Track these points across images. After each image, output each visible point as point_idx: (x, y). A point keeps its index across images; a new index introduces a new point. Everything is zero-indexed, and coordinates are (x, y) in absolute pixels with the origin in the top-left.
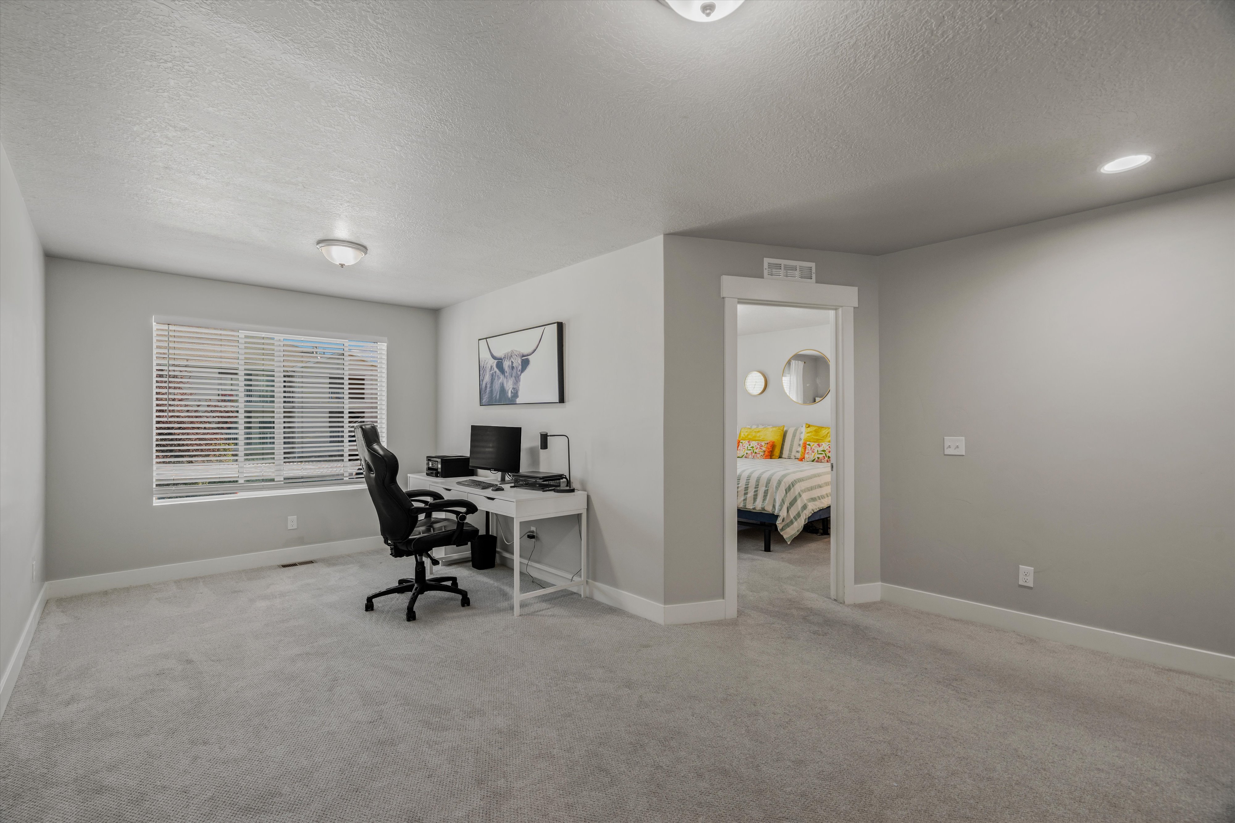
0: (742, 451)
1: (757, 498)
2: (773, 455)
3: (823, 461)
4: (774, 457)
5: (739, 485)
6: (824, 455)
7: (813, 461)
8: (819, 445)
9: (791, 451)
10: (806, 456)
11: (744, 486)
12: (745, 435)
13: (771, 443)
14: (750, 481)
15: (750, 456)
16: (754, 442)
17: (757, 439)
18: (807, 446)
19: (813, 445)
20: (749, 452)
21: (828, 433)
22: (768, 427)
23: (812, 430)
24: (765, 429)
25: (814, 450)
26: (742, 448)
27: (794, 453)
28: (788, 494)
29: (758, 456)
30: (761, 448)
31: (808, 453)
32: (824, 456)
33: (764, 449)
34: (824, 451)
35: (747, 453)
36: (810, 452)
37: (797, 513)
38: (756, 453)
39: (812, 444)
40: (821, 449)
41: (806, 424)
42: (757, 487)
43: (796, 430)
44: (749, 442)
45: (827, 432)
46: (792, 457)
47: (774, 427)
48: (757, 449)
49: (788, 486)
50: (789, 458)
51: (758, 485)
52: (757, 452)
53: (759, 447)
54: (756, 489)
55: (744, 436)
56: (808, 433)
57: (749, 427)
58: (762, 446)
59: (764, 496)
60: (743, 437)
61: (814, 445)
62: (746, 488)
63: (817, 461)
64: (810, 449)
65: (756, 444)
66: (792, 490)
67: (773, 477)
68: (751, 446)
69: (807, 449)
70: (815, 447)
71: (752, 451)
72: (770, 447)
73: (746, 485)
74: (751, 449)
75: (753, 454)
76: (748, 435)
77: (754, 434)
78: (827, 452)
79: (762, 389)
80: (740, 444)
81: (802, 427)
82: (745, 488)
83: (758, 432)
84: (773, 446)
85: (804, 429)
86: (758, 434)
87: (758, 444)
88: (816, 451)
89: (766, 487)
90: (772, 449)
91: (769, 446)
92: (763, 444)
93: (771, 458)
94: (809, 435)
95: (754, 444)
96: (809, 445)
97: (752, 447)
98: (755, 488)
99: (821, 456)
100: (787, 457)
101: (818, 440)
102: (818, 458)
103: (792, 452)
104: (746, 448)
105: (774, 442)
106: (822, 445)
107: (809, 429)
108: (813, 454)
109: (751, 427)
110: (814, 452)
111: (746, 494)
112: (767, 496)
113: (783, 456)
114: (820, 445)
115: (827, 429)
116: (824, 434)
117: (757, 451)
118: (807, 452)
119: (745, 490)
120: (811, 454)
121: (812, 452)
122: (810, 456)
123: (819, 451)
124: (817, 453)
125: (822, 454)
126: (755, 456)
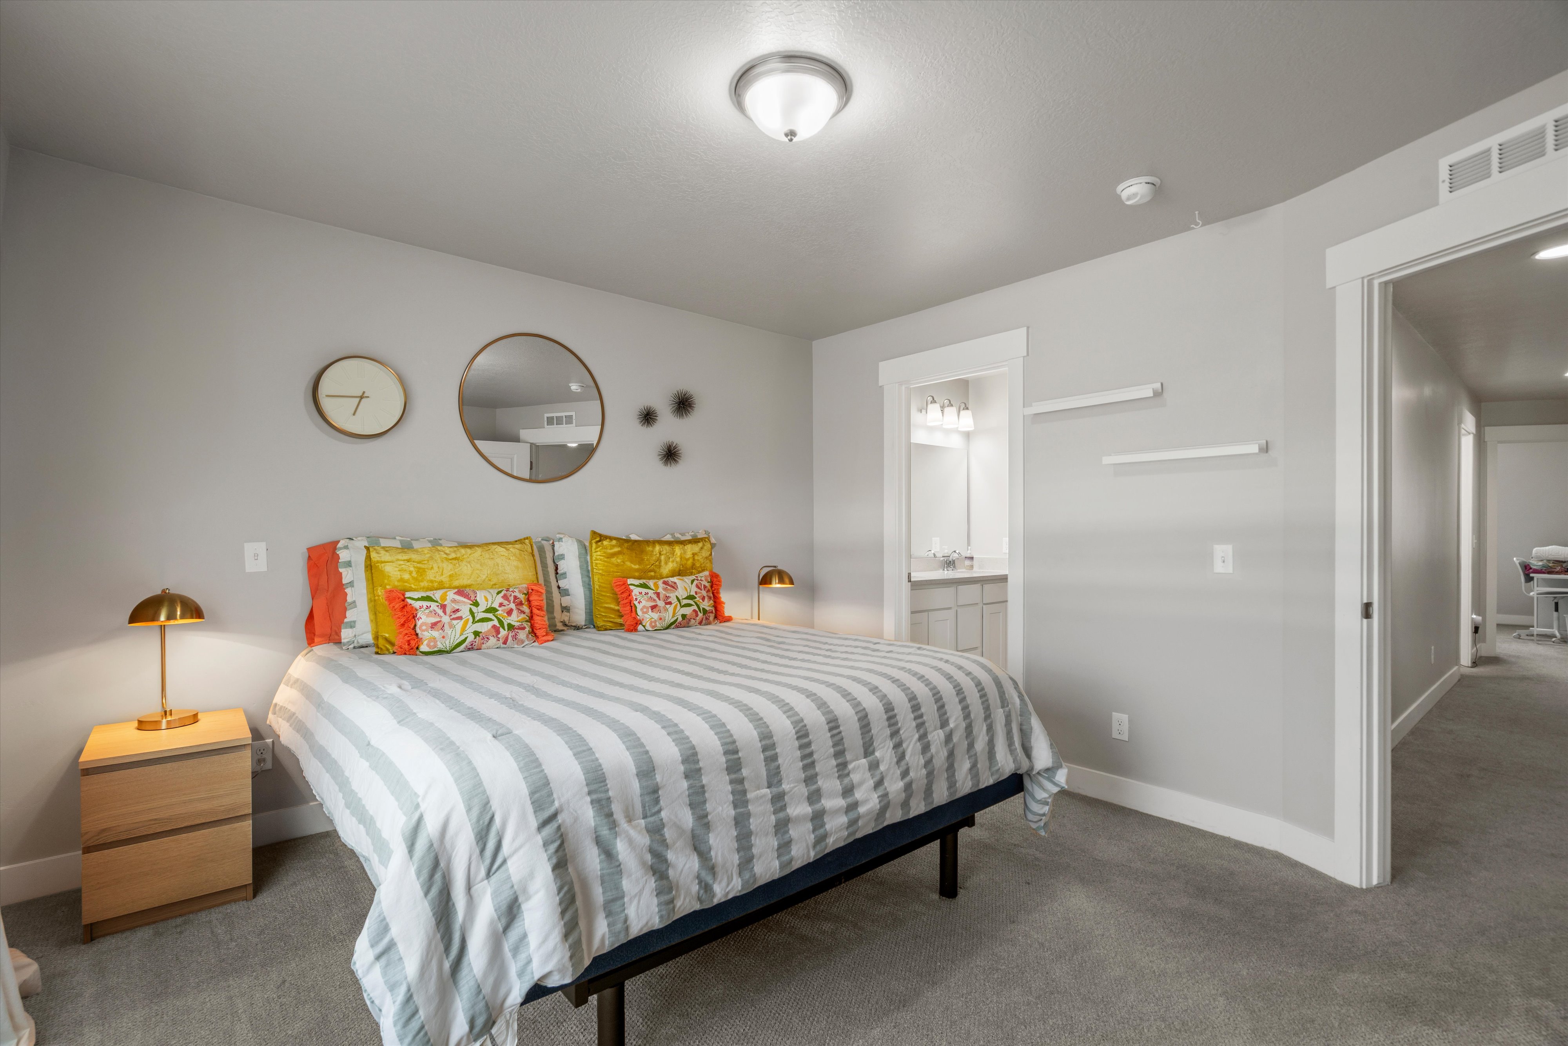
4: (538, 634)
7: (672, 626)
8: (667, 584)
16: (483, 593)
20: (484, 627)
23: (612, 549)
25: (668, 597)
29: (522, 635)
33: (527, 610)
35: (476, 634)
38: (511, 627)
42: (987, 713)
44: (467, 595)
48: (507, 613)
51: (987, 708)
52: (516, 624)
53: (511, 606)
58: (520, 603)
65: (499, 600)
68: (481, 608)
69: (642, 598)
71: (495, 623)
72: (542, 604)
73: (964, 718)
74: (490, 616)
75: (503, 633)
79: (386, 421)
80: (418, 604)
91: (539, 602)
95: (489, 598)
96: (644, 586)
97: (492, 610)
102: (684, 616)
106: (675, 583)
107: (606, 545)
114: (671, 583)
119: (966, 737)
120: (666, 610)
121: (666, 604)
122: (663, 615)
123: (680, 598)
124: (679, 605)
125: (689, 605)
126: (510, 638)
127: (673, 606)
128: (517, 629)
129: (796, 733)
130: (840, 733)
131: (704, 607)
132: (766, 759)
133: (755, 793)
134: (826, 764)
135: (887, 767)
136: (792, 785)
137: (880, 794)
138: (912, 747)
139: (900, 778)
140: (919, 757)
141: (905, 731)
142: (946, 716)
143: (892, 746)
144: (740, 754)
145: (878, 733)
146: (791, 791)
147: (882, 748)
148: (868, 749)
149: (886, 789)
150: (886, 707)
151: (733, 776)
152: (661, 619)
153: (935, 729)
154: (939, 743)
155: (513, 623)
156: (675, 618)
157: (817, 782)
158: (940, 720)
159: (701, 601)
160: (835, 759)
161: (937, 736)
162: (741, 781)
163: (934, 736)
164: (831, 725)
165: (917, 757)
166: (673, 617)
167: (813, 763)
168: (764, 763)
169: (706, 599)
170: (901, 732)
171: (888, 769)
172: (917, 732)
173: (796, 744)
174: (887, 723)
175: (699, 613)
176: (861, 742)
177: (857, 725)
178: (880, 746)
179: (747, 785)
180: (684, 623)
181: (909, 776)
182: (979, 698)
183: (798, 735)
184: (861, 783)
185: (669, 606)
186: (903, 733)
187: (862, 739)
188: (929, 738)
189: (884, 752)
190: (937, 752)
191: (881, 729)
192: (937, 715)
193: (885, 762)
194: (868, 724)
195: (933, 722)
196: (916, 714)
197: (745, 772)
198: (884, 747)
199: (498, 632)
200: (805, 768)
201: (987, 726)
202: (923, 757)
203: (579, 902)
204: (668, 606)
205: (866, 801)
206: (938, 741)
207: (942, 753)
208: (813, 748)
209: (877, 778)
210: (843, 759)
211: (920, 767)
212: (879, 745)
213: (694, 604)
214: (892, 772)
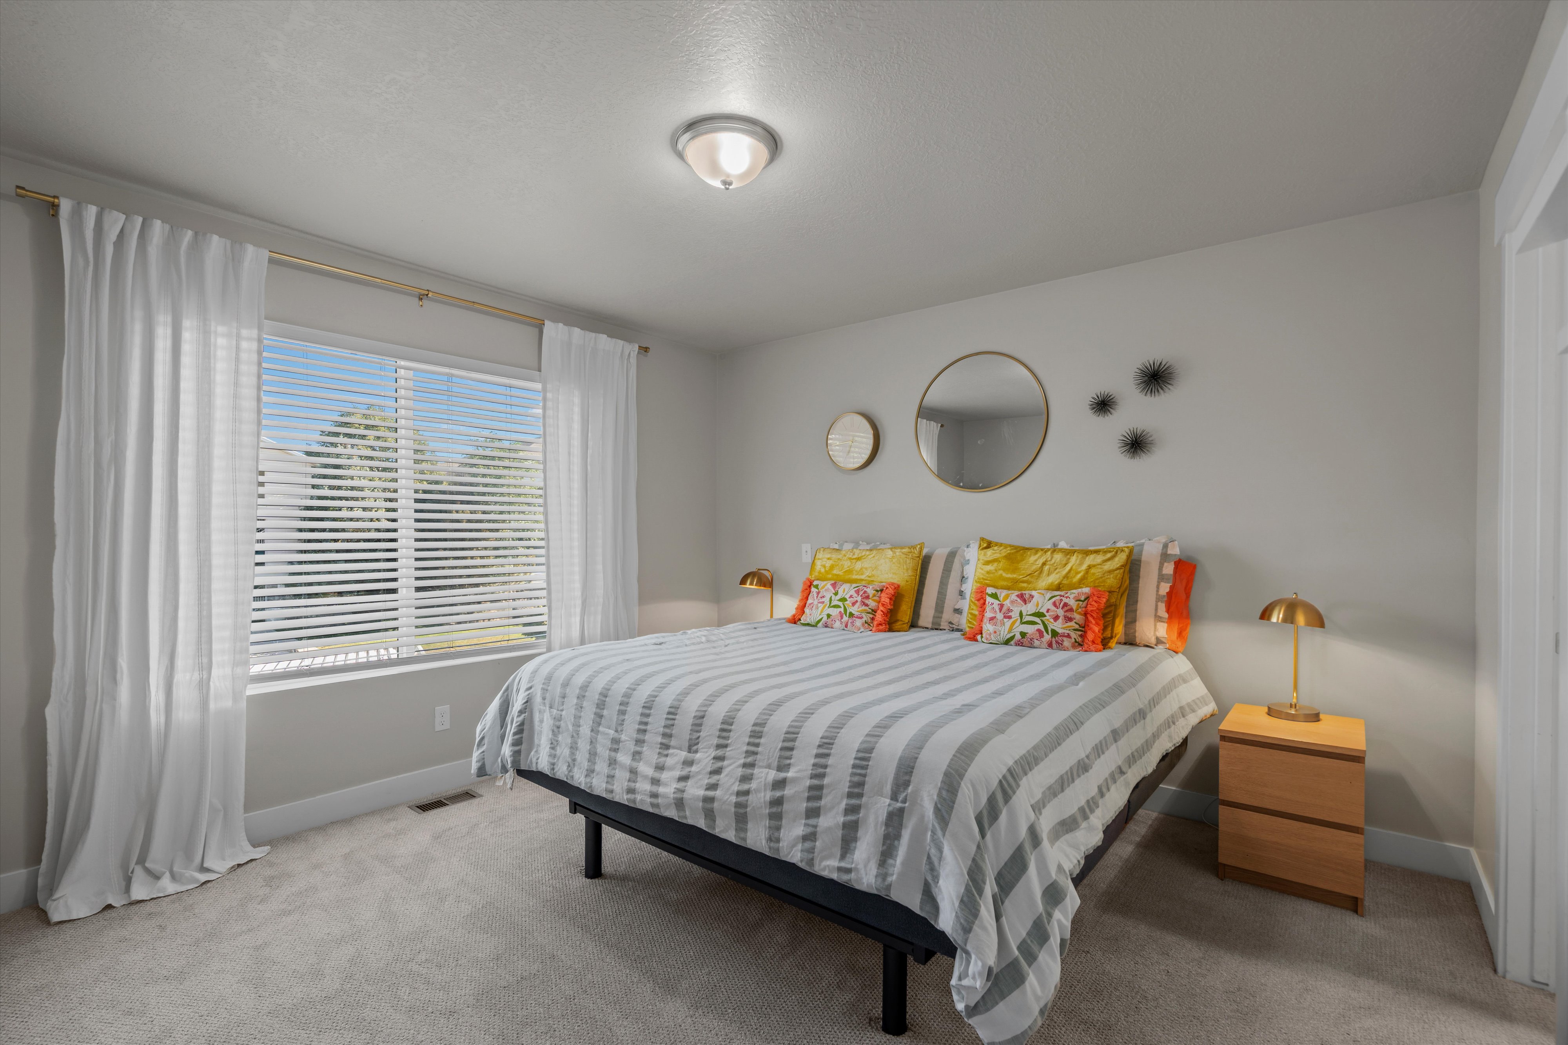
0: (817, 608)
1: (855, 839)
2: (897, 621)
3: (1037, 643)
4: (897, 625)
5: (790, 774)
6: (1041, 627)
7: (1007, 642)
8: (1021, 596)
9: (939, 607)
10: (988, 627)
11: (808, 783)
12: (824, 566)
13: (891, 591)
14: (830, 761)
15: (837, 624)
16: (846, 586)
17: (855, 577)
18: (989, 600)
19: (1007, 597)
20: (834, 612)
21: (1044, 564)
22: (882, 546)
23: (997, 556)
24: (874, 552)
25: (1009, 610)
26: (816, 602)
27: (948, 615)
28: (988, 836)
29: (858, 623)
30: (866, 601)
31: (992, 619)
32: (1039, 630)
33: (872, 604)
34: (1039, 615)
35: (829, 616)
36: (1000, 616)
37: (1029, 925)
38: (851, 615)
39: (1002, 594)
40: (1030, 608)
41: (982, 539)
42: (857, 789)
43: (952, 556)
44: (834, 585)
45: (1041, 562)
46: (944, 625)
47: (893, 547)
48: (854, 604)
49: (984, 800)
50: (936, 627)
51: (861, 784)
52: (856, 613)
53: (859, 599)
54: (854, 801)
55: (823, 570)
56: (988, 563)
57: (836, 546)
58: (868, 597)
59: (886, 837)
60: (820, 572)
61: (1009, 598)
62: (816, 792)
63: (1019, 644)
64: (997, 608)
65: (852, 592)
66: (1003, 818)
67: (925, 756)
68: (838, 597)
69: (988, 608)
70: (1012, 602)
71: (842, 610)
72: (888, 600)
73: (813, 776)
74: (840, 604)
75: (845, 618)
76: (832, 567)
77: (847, 564)
78: (1048, 618)
79: (865, 456)
80: (813, 589)
81: (968, 546)
82: (811, 788)
83: (858, 559)
84: (897, 597)
85: (973, 553)
86: (858, 565)
87: (857, 592)
88: (1015, 614)
89: (894, 797)
90: (894, 605)
91: (885, 599)
92: (870, 591)
93: (891, 630)
94: (989, 568)
95: (846, 590)
96: (995, 596)
97: (843, 600)
98: (850, 795)
99: (1030, 629)
100: (930, 626)
101: (1016, 582)
102: (1023, 634)
103: (942, 612)
104: (827, 600)
105: (897, 587)
106: (1032, 597)
107: (989, 552)
108: (1008, 623)
109: (841, 545)
110: (1010, 617)
111: (813, 813)
112: (898, 837)
113: (922, 622)
114: (1027, 597)
115: (1039, 554)
116: (1034, 567)
117: (855, 610)
118: (988, 614)
119: (809, 799)
120: (1003, 624)
121: (1005, 617)
122: (998, 628)
123: (1024, 614)
124: (1019, 620)
125: (1033, 623)
126: (849, 624)
127: (1012, 620)
128: (855, 617)
129: (645, 703)
130: (674, 719)
131: (1054, 628)
132: (619, 711)
133: (605, 729)
134: (654, 738)
135: (697, 770)
136: (627, 738)
137: (678, 786)
138: (733, 769)
139: (705, 787)
140: (734, 783)
141: (732, 750)
142: (788, 762)
143: (713, 755)
144: (607, 699)
145: (705, 737)
146: (624, 742)
147: (704, 752)
148: (692, 746)
149: (685, 787)
150: (725, 718)
151: (598, 711)
152: (995, 632)
153: (769, 767)
154: (763, 783)
155: (853, 612)
156: (1012, 634)
157: (643, 747)
158: (778, 761)
159: (1052, 620)
160: (662, 738)
161: (765, 775)
162: (601, 716)
163: (762, 772)
164: (672, 710)
165: (732, 780)
166: (1009, 632)
167: (645, 731)
168: (617, 713)
169: (1060, 620)
170: (728, 749)
171: (698, 773)
172: (745, 758)
173: (641, 710)
174: (718, 733)
175: (1045, 633)
176: (688, 737)
177: (691, 721)
178: (704, 750)
179: (603, 721)
180: (1024, 642)
181: (715, 792)
182: (850, 766)
183: (645, 705)
184: (671, 769)
185: (1007, 620)
186: (729, 751)
187: (690, 734)
188: (755, 772)
189: (704, 757)
190: (757, 791)
191: (709, 735)
192: (777, 754)
193: (699, 766)
194: (700, 725)
195: (768, 759)
196: (752, 740)
197: (605, 712)
198: (706, 752)
199: (842, 618)
200: (639, 731)
201: (847, 805)
202: (739, 785)
203: (525, 735)
204: (1005, 620)
205: (666, 785)
206: (763, 779)
207: (763, 794)
208: (649, 720)
209: (684, 773)
210: (667, 741)
211: (730, 792)
212: (702, 748)
213: (1040, 622)
214: (700, 777)
